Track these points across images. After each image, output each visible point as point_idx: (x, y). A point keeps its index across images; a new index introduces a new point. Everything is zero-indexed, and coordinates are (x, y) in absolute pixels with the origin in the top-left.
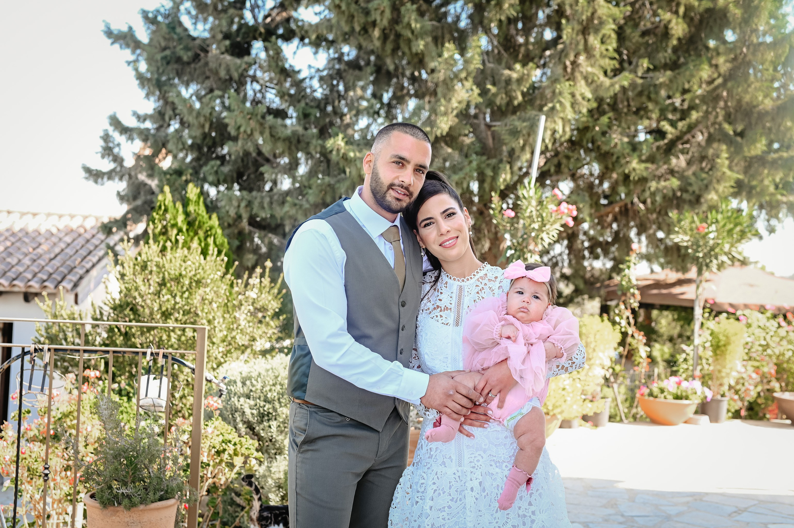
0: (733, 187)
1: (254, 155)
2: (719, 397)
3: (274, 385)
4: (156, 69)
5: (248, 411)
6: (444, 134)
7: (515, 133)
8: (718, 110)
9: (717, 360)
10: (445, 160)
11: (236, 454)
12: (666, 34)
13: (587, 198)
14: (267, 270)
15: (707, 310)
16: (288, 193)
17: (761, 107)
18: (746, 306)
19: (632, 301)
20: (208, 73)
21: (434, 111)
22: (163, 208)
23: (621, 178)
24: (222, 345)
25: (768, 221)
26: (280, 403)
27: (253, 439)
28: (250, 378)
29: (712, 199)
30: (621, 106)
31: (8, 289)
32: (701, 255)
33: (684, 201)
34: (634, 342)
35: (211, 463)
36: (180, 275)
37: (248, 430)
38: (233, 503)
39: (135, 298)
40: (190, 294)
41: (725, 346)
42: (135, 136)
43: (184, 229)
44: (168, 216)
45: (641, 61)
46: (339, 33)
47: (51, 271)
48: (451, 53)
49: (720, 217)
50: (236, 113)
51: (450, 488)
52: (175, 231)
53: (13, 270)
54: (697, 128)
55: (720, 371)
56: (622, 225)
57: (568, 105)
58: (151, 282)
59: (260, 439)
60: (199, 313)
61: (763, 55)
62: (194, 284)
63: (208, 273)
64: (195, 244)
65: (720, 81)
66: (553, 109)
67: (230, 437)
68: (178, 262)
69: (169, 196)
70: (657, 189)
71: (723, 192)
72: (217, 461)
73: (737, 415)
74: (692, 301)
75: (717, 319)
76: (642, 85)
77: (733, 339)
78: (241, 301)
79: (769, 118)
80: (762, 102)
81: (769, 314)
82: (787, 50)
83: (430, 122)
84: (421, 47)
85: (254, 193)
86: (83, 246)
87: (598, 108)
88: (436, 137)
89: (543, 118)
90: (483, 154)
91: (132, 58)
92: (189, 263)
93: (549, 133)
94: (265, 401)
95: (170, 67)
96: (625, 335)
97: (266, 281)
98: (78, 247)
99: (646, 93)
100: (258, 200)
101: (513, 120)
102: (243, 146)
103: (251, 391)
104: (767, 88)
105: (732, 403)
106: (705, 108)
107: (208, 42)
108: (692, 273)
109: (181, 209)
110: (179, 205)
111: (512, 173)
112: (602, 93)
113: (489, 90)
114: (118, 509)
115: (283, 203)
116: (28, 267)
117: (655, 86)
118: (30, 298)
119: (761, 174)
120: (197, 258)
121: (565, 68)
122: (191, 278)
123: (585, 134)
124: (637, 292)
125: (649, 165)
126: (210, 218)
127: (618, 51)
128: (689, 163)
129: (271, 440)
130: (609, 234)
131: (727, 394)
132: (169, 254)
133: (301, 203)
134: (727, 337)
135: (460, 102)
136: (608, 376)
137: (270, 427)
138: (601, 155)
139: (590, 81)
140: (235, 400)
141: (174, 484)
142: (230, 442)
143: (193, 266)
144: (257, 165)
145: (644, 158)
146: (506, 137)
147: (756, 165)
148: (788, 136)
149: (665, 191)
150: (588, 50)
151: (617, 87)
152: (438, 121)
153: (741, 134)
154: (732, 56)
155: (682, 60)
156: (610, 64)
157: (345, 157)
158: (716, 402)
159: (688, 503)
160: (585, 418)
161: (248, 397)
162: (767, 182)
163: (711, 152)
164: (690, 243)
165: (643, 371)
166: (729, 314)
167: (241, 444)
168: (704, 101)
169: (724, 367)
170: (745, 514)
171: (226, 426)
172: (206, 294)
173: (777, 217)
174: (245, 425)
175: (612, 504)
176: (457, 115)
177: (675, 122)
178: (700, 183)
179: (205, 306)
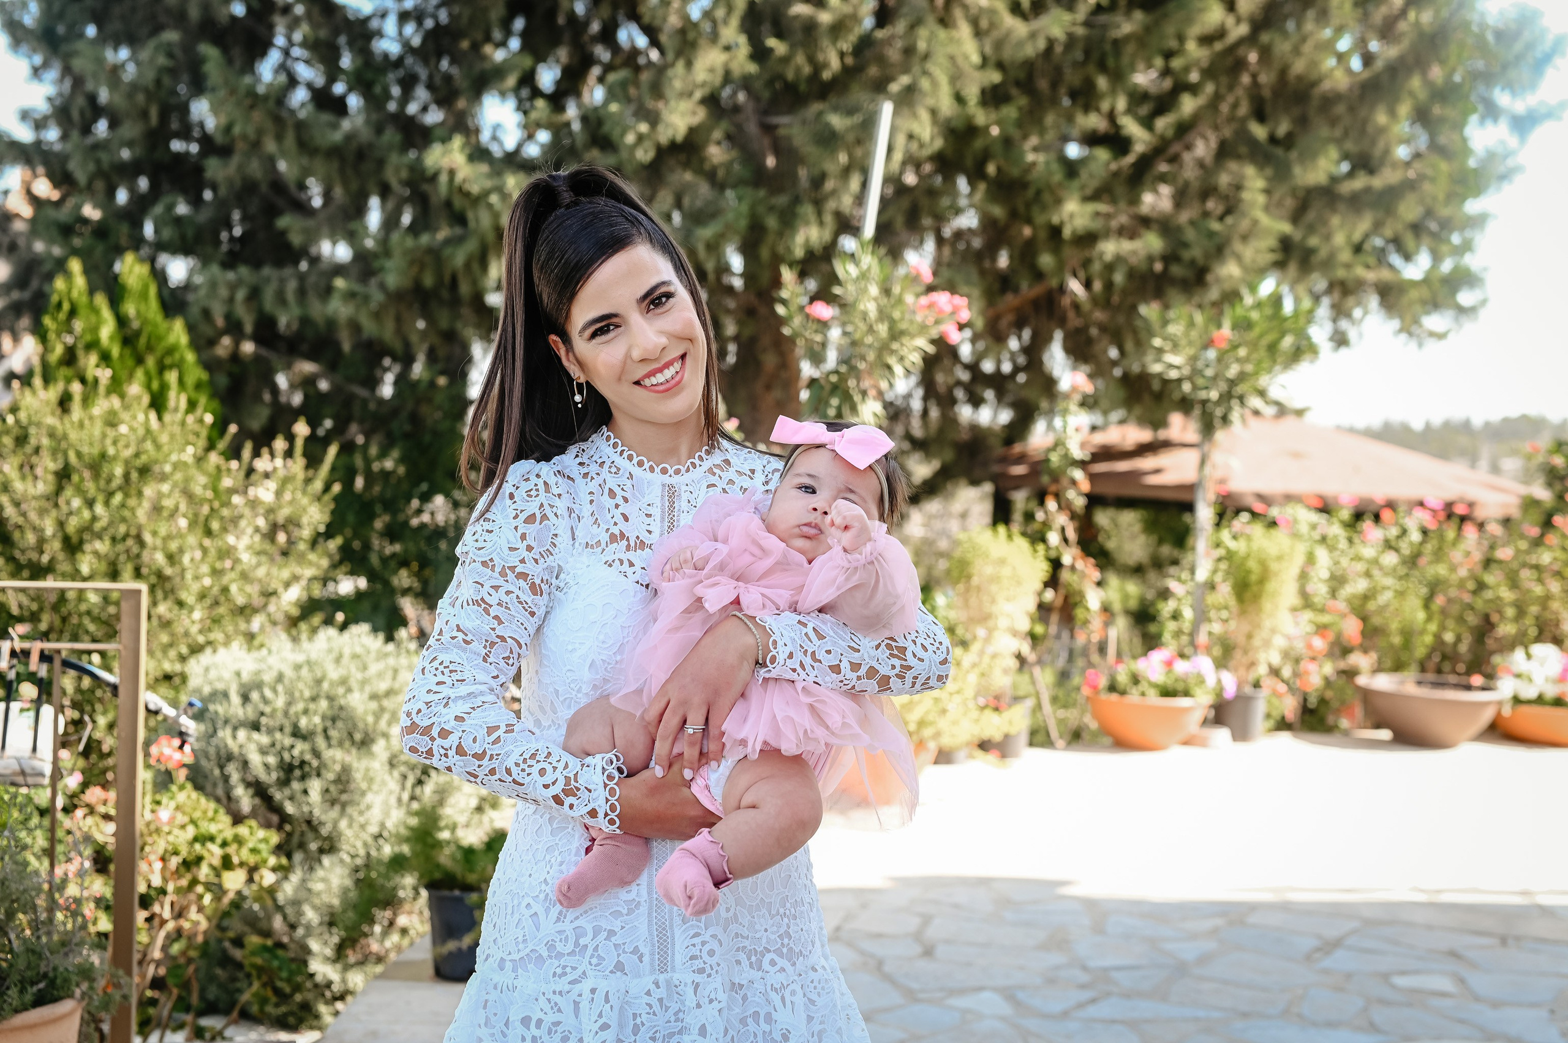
0: (1273, 250)
1: (265, 187)
2: (1248, 690)
3: (314, 699)
5: (255, 759)
6: (679, 140)
7: (829, 139)
8: (1240, 92)
9: (1243, 613)
11: (227, 863)
14: (299, 443)
17: (1326, 86)
18: (1288, 498)
19: (1071, 494)
22: (66, 306)
23: (1043, 235)
24: (198, 607)
25: (1335, 321)
26: (327, 738)
27: (267, 825)
28: (259, 686)
29: (1231, 277)
30: (1040, 83)
32: (1214, 395)
33: (1171, 282)
34: (1075, 581)
35: (170, 887)
36: (103, 456)
37: (257, 801)
38: (226, 961)
40: (127, 495)
41: (1259, 582)
43: (115, 351)
44: (78, 325)
49: (1255, 315)
52: (93, 359)
54: (1196, 131)
55: (1250, 636)
57: (943, 80)
58: (39, 471)
59: (283, 822)
60: (148, 537)
62: (134, 475)
63: (166, 449)
64: (135, 388)
65: (1243, 29)
66: (911, 88)
67: (213, 828)
68: (97, 430)
69: (80, 281)
70: (1117, 256)
71: (1254, 261)
74: (1191, 488)
75: (1234, 524)
76: (1087, 40)
77: (1274, 566)
78: (237, 509)
79: (1343, 107)
80: (1330, 74)
81: (1345, 514)
85: (267, 271)
87: (999, 86)
88: (661, 146)
89: (887, 109)
90: (758, 186)
92: (123, 429)
94: (294, 735)
96: (1056, 564)
97: (298, 465)
99: (1096, 54)
100: (273, 287)
101: (823, 111)
102: (240, 168)
103: (262, 714)
105: (1275, 701)
106: (1210, 88)
109: (107, 314)
110: (101, 300)
111: (821, 226)
112: (1007, 54)
113: (771, 50)
115: (329, 290)
117: (1113, 41)
119: (1326, 224)
120: (141, 417)
122: (127, 462)
123: (969, 143)
124: (1078, 474)
125: (1103, 207)
126: (170, 329)
128: (1180, 199)
129: (309, 822)
131: (1268, 683)
132: (77, 411)
133: (366, 290)
134: (1263, 564)
135: (710, 72)
136: (1024, 652)
137: (305, 792)
139: (984, 24)
140: (225, 734)
141: (69, 965)
142: (212, 839)
143: (131, 434)
144: (272, 212)
145: (1089, 191)
146: (807, 149)
147: (1317, 206)
148: (1381, 145)
149: (1134, 261)
151: (1041, 44)
152: (666, 112)
153: (1285, 142)
157: (465, 191)
158: (1243, 701)
161: (256, 727)
162: (1339, 239)
163: (1224, 180)
164: (1186, 371)
165: (1095, 638)
166: (1254, 515)
167: (239, 841)
168: (1209, 73)
169: (1258, 626)
170: (1339, 954)
171: (203, 800)
172: (160, 495)
173: (1349, 315)
174: (251, 791)
175: (1058, 941)
176: (704, 102)
177: (1146, 117)
178: (1206, 242)
179: (161, 523)
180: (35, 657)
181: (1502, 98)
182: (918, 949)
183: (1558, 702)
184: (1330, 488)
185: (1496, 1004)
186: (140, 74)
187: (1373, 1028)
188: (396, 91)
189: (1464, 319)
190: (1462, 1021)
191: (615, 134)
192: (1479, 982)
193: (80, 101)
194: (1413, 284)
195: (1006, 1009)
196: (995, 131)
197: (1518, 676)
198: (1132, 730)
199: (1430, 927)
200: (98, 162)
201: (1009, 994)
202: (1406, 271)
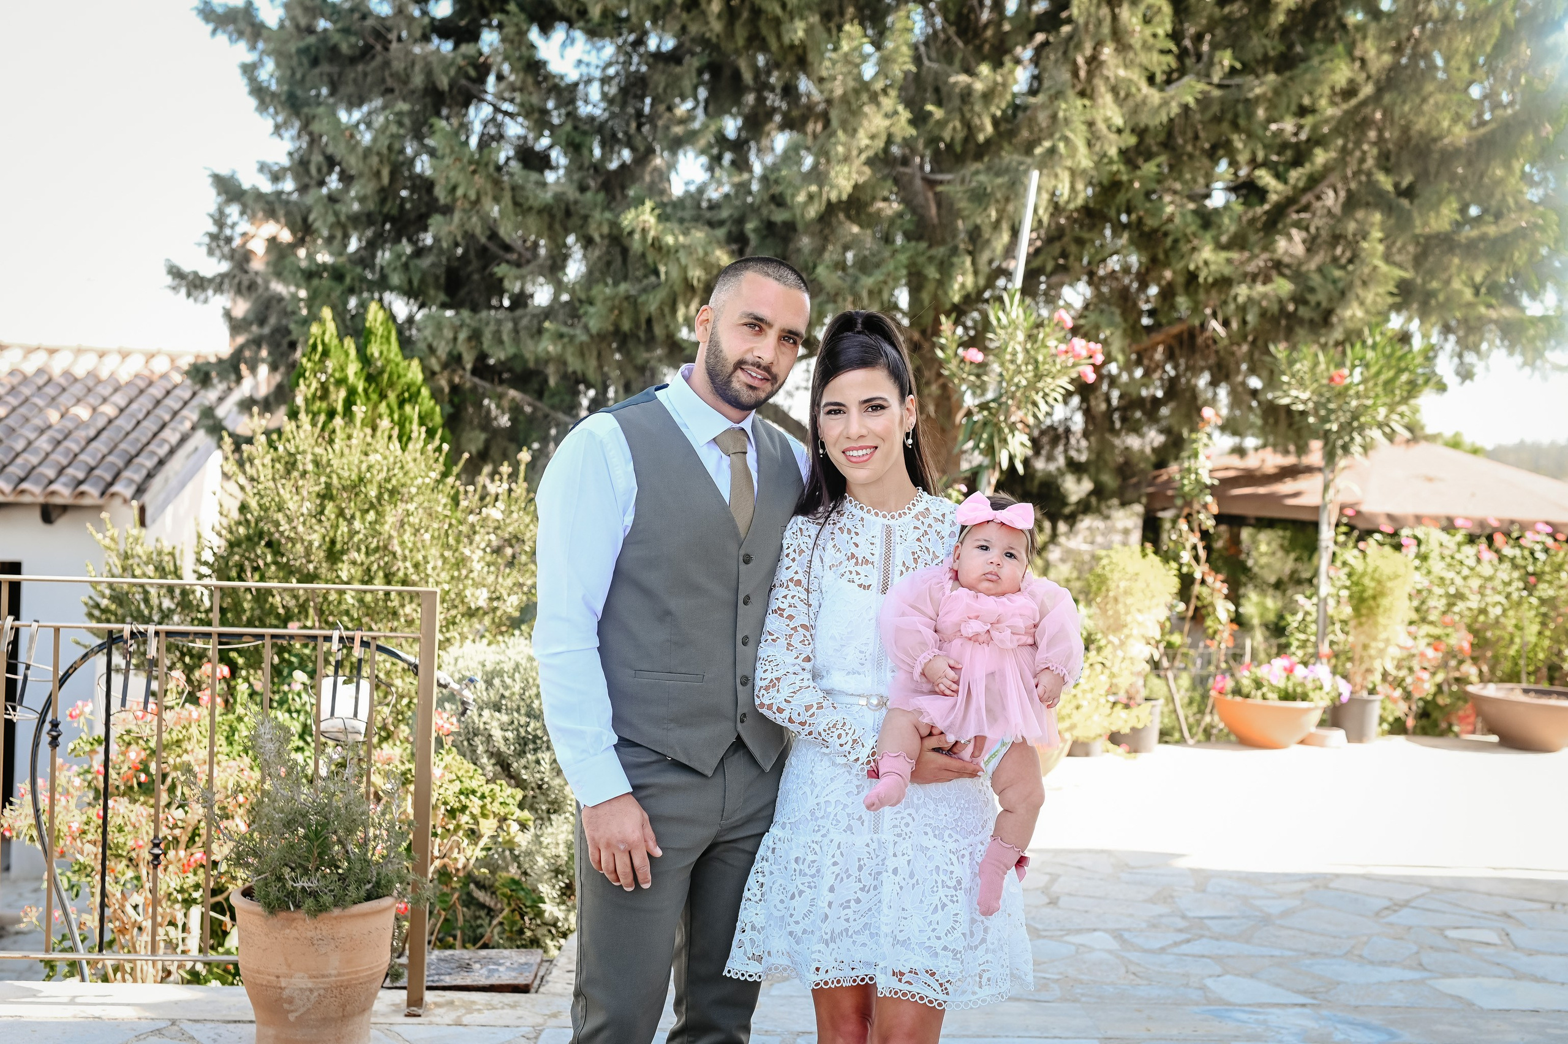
0: (1392, 294)
1: (483, 240)
2: (1364, 695)
4: (288, 73)
5: (497, 734)
6: (844, 197)
7: (980, 197)
8: (1366, 147)
9: (1361, 624)
10: (846, 248)
11: (484, 814)
13: (1118, 319)
14: (522, 468)
15: (1343, 529)
16: (548, 313)
17: (1446, 141)
18: (1419, 519)
19: (1202, 516)
20: (390, 82)
21: (824, 154)
22: (320, 348)
23: (1181, 280)
25: (1460, 356)
27: (511, 786)
28: (500, 673)
29: (1353, 317)
30: (1180, 141)
31: (11, 498)
32: (1335, 427)
33: (1301, 322)
34: (1204, 591)
35: (440, 831)
36: (361, 479)
37: (499, 768)
39: (277, 524)
40: (379, 513)
41: (1374, 598)
43: (360, 389)
44: (330, 364)
45: (1218, 55)
46: (642, 7)
47: (93, 463)
48: (855, 43)
49: (1370, 355)
50: (448, 161)
51: (860, 868)
52: (343, 393)
53: (19, 461)
54: (1326, 182)
55: (1365, 647)
56: (1182, 367)
57: (1080, 143)
58: (305, 492)
59: (520, 784)
60: (398, 549)
61: (1450, 40)
62: (386, 496)
63: (412, 474)
64: (385, 423)
65: (1367, 90)
66: (1052, 151)
67: (474, 784)
68: (355, 457)
69: (331, 327)
70: (1250, 299)
71: (1375, 302)
72: (451, 827)
73: (1398, 727)
74: (1316, 509)
75: (1361, 545)
76: (1222, 101)
77: (1389, 584)
78: (473, 526)
79: (1461, 160)
80: (1449, 130)
81: (1461, 535)
82: (1497, 31)
83: (817, 175)
84: (801, 34)
85: (484, 314)
86: (148, 413)
87: (1138, 146)
88: (829, 203)
89: (1035, 174)
90: (919, 238)
91: (251, 57)
92: (376, 456)
93: (1045, 196)
94: (528, 715)
95: (317, 71)
96: (1186, 581)
97: (520, 487)
98: (140, 416)
99: (1229, 116)
100: (492, 327)
101: (977, 172)
102: (462, 224)
103: (503, 696)
104: (1460, 102)
105: (1390, 705)
106: (1340, 142)
107: (388, 23)
108: (1315, 454)
109: (353, 352)
110: (350, 344)
111: (976, 273)
112: (1144, 119)
113: (930, 114)
114: (296, 915)
115: (540, 331)
116: (47, 455)
117: (1247, 101)
118: (54, 515)
119: (1446, 269)
121: (1075, 73)
122: (380, 485)
123: (1114, 197)
124: (1209, 499)
125: (1235, 255)
126: (408, 366)
127: (1176, 36)
128: (1311, 246)
129: (540, 787)
130: (1158, 383)
131: (1382, 688)
132: (338, 440)
133: (571, 331)
134: (1379, 582)
135: (873, 137)
136: (1156, 658)
137: (538, 762)
138: (1142, 234)
139: (1122, 94)
140: (473, 713)
141: (389, 871)
142: (473, 792)
143: (383, 462)
144: (489, 260)
145: (1224, 239)
146: (963, 204)
147: (1437, 251)
148: (1498, 195)
149: (1264, 303)
150: (1118, 35)
151: (1175, 109)
152: (832, 174)
153: (1408, 193)
154: (1392, 42)
155: (1299, 49)
156: (1160, 63)
157: (657, 245)
158: (1358, 704)
159: (1302, 892)
160: (1115, 738)
161: (497, 708)
162: (1458, 282)
163: (1351, 227)
164: (1311, 405)
165: (1223, 647)
167: (493, 795)
168: (1339, 129)
169: (1374, 637)
170: (1405, 912)
171: (464, 762)
172: (408, 514)
173: (1476, 349)
175: (1165, 896)
176: (869, 162)
177: (1281, 168)
178: (1330, 287)
179: (406, 537)
180: (357, 642)
184: (1453, 510)
185: (1531, 953)
186: (375, 140)
187: (1420, 966)
188: (597, 152)
190: (1497, 964)
191: (789, 192)
192: (1520, 936)
193: (317, 158)
194: (1534, 321)
195: (1114, 945)
196: (1137, 186)
198: (1254, 728)
199: (1489, 894)
200: (336, 214)
201: (1118, 935)
202: (1533, 308)
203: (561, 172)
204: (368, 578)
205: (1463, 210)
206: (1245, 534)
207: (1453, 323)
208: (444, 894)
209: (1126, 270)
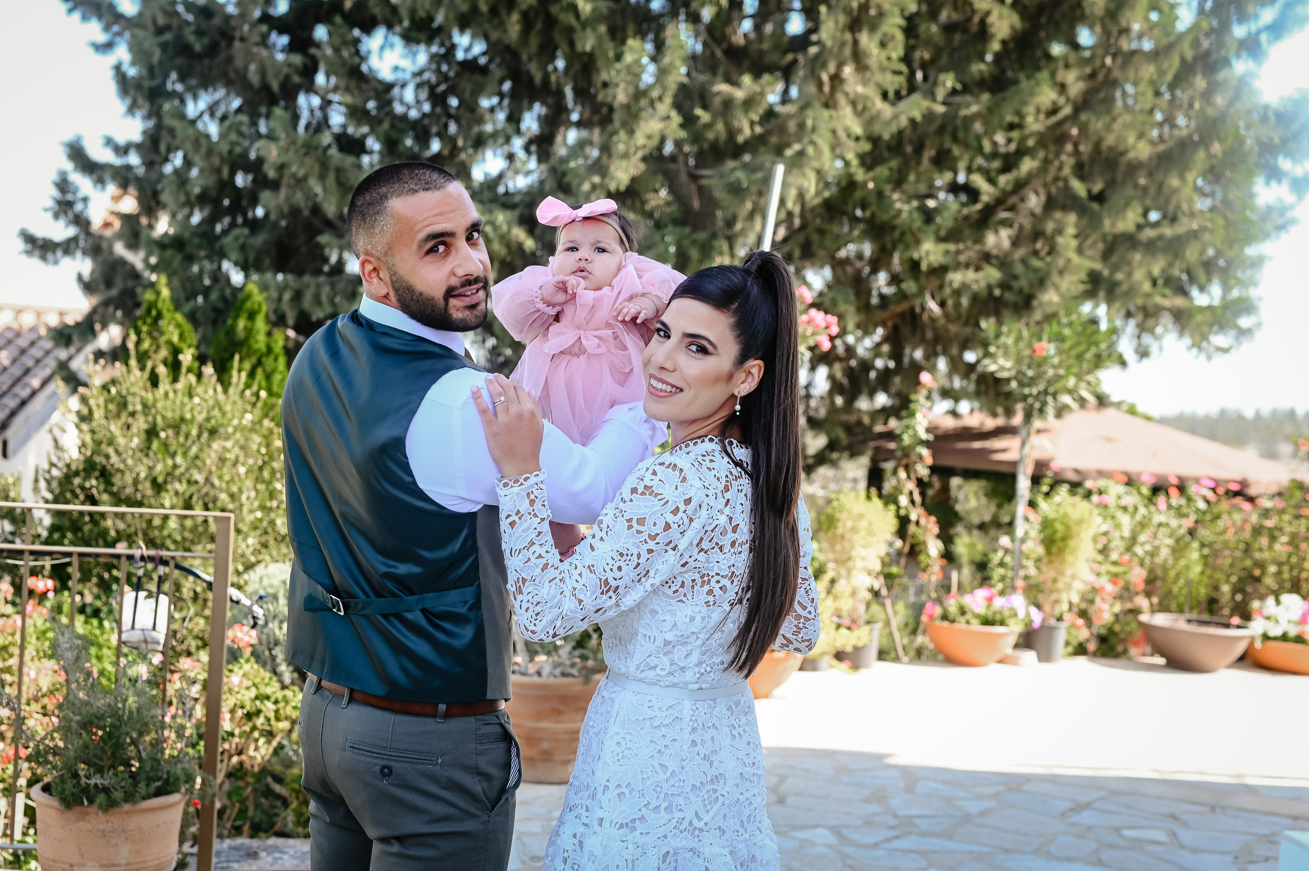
0: (1083, 282)
1: (307, 213)
2: (1053, 622)
6: (623, 188)
7: (736, 190)
8: (1064, 158)
9: (1050, 562)
11: (278, 719)
12: (983, 33)
13: (852, 297)
17: (1132, 155)
18: (1101, 474)
19: (918, 467)
20: (231, 75)
21: (606, 149)
23: (906, 267)
24: (252, 533)
25: (1139, 337)
29: (1050, 301)
30: (908, 150)
32: (1034, 391)
33: (1006, 305)
34: (919, 531)
35: (237, 732)
36: (183, 419)
37: (296, 675)
38: (269, 793)
39: (107, 457)
40: (199, 449)
41: (1063, 539)
42: (107, 178)
45: (942, 77)
46: (451, 15)
48: (636, 56)
49: (1067, 332)
54: (1030, 187)
55: (1055, 581)
57: (825, 147)
58: (134, 429)
60: (216, 482)
61: (1137, 70)
62: (206, 435)
63: (229, 415)
64: (208, 370)
65: (1067, 111)
66: (802, 153)
67: (268, 690)
68: (179, 400)
70: (963, 284)
71: (1069, 290)
72: (247, 728)
73: (1081, 650)
74: (1014, 464)
76: (944, 115)
77: (1075, 528)
79: (1143, 172)
80: (1134, 146)
81: (1145, 489)
82: (1176, 63)
83: (600, 168)
84: (591, 42)
85: (307, 278)
87: (872, 152)
89: (781, 168)
90: (684, 224)
91: (102, 38)
92: (196, 400)
93: (792, 193)
96: (903, 521)
99: (950, 129)
100: (312, 289)
101: (734, 170)
102: (288, 198)
104: (1143, 123)
105: (1074, 631)
106: (1042, 153)
107: (233, 22)
108: (1017, 420)
112: (877, 129)
113: (698, 118)
114: (89, 810)
115: (354, 294)
117: (965, 118)
119: (1129, 263)
120: (211, 391)
121: (820, 84)
122: (200, 427)
123: (850, 195)
124: (925, 452)
125: (952, 247)
127: (906, 59)
128: (1016, 242)
131: (1068, 617)
132: (164, 386)
134: (1068, 527)
135: (648, 137)
136: (876, 587)
138: (874, 227)
139: (860, 107)
141: (178, 769)
142: (268, 698)
143: (203, 404)
144: (312, 231)
145: (943, 233)
146: (719, 194)
147: (1122, 248)
148: (1174, 202)
149: (975, 287)
150: (858, 57)
151: (904, 122)
152: (613, 167)
153: (1100, 198)
154: (1088, 70)
155: (1010, 74)
156: (893, 82)
158: (1047, 630)
159: (997, 794)
160: (839, 655)
162: (1139, 275)
163: (1050, 226)
164: (1013, 373)
165: (934, 578)
166: (1075, 486)
167: (286, 700)
168: (1043, 140)
169: (1062, 573)
170: (1086, 813)
171: (262, 670)
172: (224, 449)
173: (1152, 331)
174: (291, 668)
175: (879, 796)
176: (644, 159)
177: (993, 174)
178: (1031, 275)
179: (225, 470)
181: (1284, 163)
182: (774, 798)
183: (1299, 640)
184: (1133, 467)
185: (1195, 851)
187: (1100, 863)
189: (1243, 339)
190: (1168, 861)
191: (575, 183)
192: (1186, 836)
194: (1201, 309)
195: (832, 839)
196: (871, 185)
197: (1268, 618)
198: (959, 649)
199: (1159, 798)
200: (187, 194)
201: (836, 831)
202: (1200, 299)
203: (376, 158)
204: (188, 506)
205: (1145, 214)
206: (955, 481)
207: (1133, 309)
208: (239, 788)
209: (860, 256)
